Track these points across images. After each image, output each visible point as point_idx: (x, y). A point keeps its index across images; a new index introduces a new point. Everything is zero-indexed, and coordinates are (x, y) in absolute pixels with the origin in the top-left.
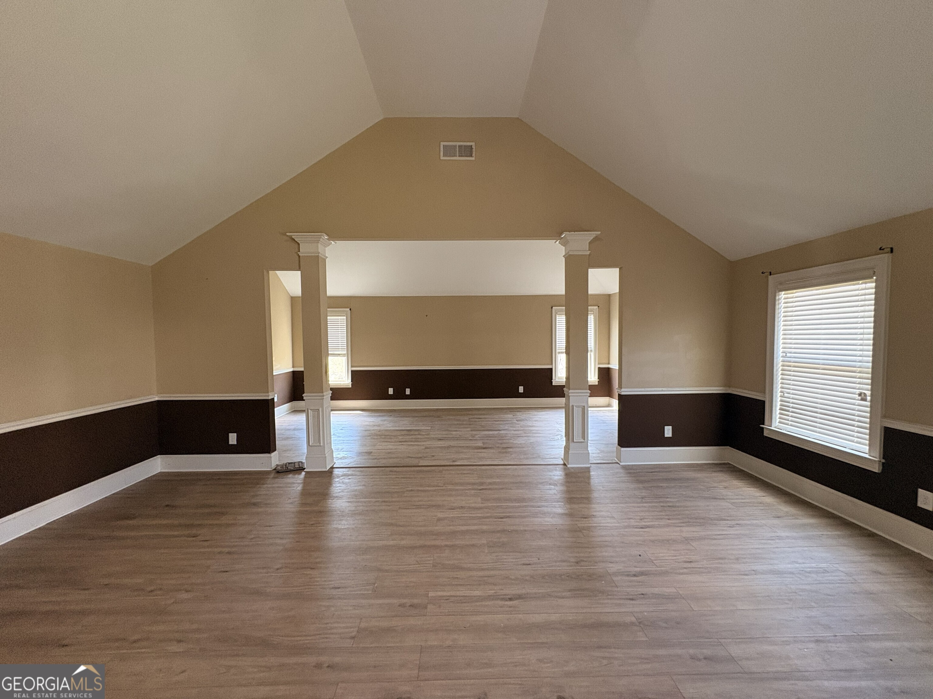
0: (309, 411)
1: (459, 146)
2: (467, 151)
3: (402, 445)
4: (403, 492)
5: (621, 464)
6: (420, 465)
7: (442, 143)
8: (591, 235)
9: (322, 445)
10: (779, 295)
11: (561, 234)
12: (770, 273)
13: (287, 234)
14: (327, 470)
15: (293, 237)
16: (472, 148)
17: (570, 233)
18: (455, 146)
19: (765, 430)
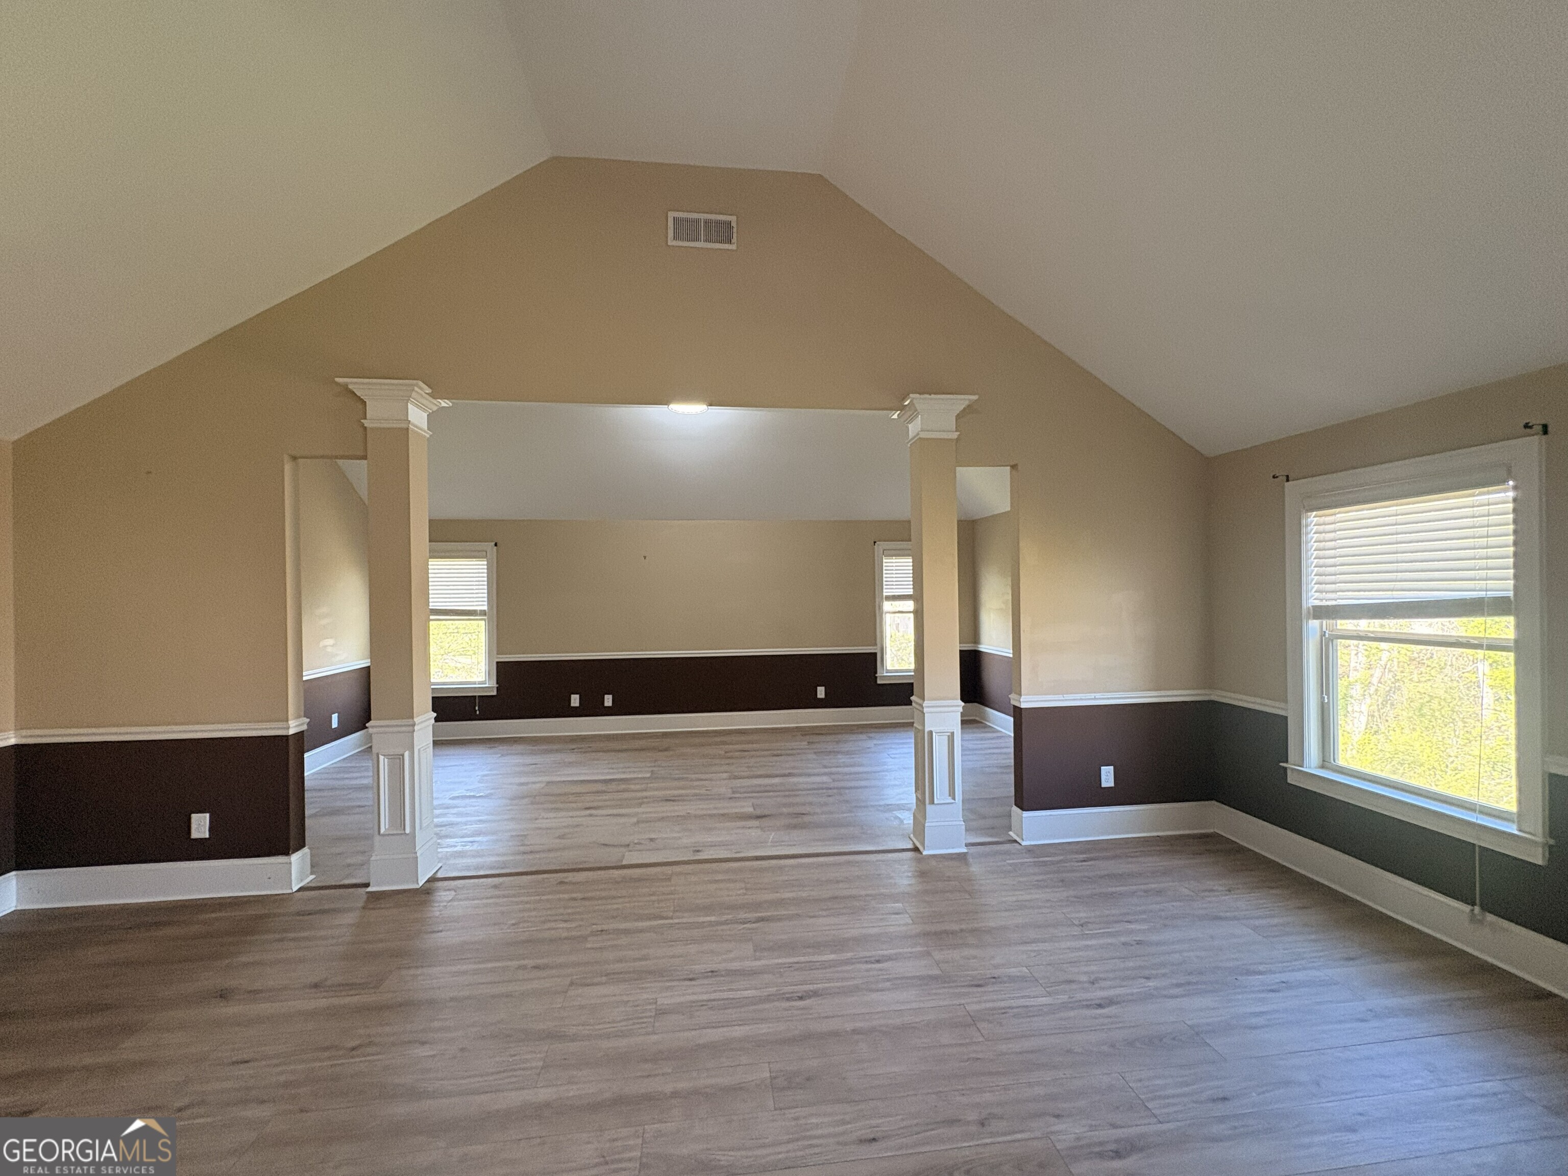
0: (381, 758)
1: (706, 222)
2: (723, 232)
3: (591, 815)
4: (584, 938)
5: (1024, 843)
6: (624, 863)
7: (671, 215)
8: (960, 402)
9: (408, 831)
10: (1307, 517)
11: (904, 399)
12: (1287, 476)
13: (337, 380)
14: (418, 887)
15: (350, 387)
16: (731, 228)
17: (922, 396)
18: (698, 221)
19: (1289, 773)
